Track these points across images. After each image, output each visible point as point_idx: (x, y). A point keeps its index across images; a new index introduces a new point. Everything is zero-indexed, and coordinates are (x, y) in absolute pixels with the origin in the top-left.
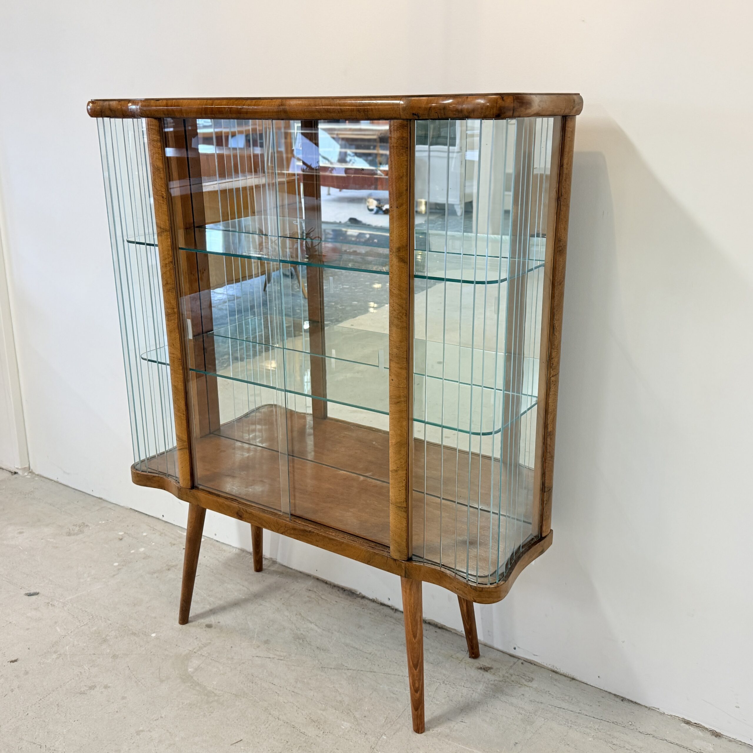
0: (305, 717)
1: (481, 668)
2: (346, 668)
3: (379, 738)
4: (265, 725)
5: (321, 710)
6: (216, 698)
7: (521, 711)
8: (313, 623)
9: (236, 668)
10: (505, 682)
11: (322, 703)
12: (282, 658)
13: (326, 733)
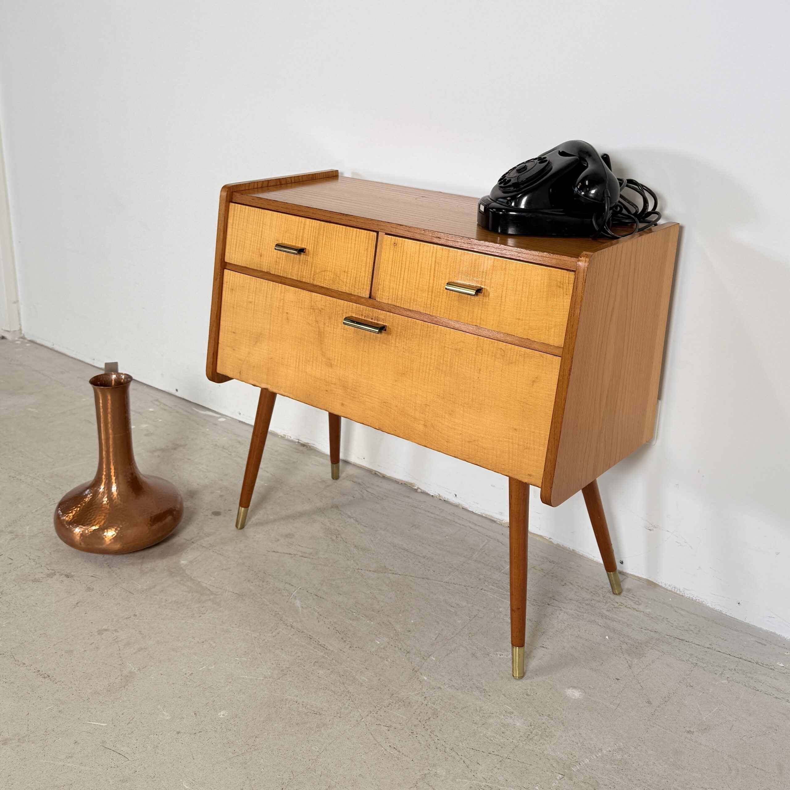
0: (328, 626)
2: (390, 572)
3: (425, 658)
4: (272, 633)
5: (350, 619)
6: (212, 597)
8: (353, 518)
9: (244, 564)
11: (353, 611)
12: (307, 555)
13: (355, 648)
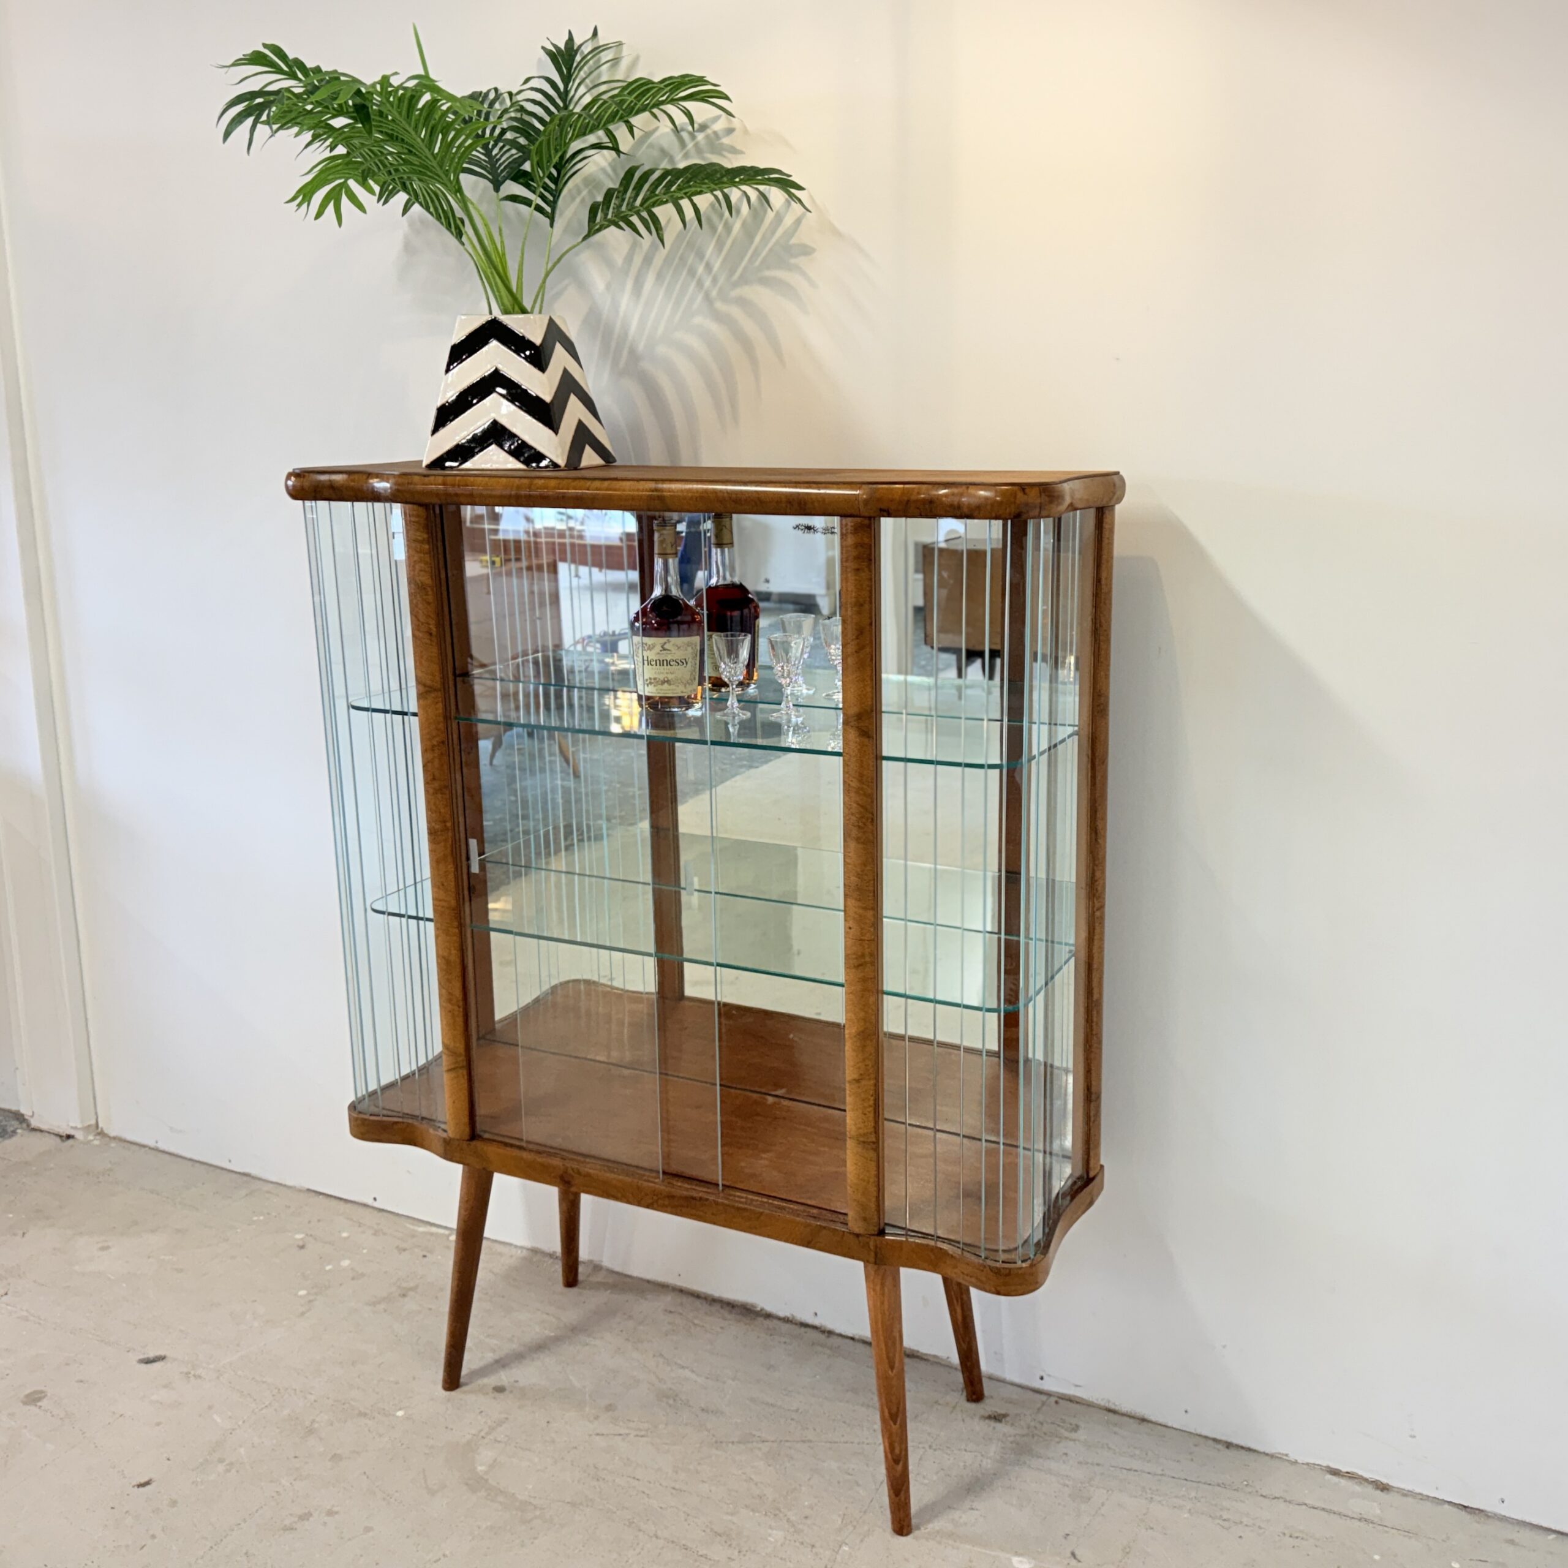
1: (989, 1417)
7: (1067, 1482)
10: (1033, 1436)
